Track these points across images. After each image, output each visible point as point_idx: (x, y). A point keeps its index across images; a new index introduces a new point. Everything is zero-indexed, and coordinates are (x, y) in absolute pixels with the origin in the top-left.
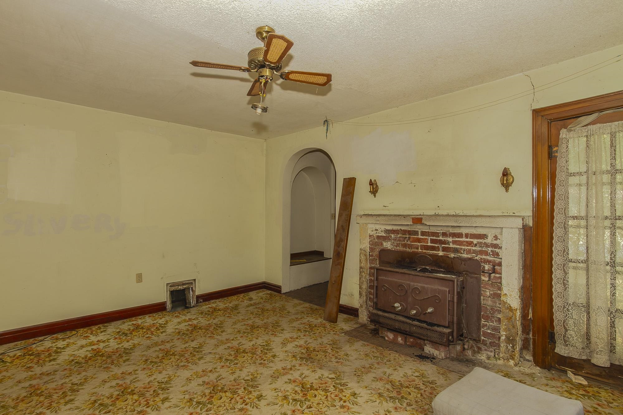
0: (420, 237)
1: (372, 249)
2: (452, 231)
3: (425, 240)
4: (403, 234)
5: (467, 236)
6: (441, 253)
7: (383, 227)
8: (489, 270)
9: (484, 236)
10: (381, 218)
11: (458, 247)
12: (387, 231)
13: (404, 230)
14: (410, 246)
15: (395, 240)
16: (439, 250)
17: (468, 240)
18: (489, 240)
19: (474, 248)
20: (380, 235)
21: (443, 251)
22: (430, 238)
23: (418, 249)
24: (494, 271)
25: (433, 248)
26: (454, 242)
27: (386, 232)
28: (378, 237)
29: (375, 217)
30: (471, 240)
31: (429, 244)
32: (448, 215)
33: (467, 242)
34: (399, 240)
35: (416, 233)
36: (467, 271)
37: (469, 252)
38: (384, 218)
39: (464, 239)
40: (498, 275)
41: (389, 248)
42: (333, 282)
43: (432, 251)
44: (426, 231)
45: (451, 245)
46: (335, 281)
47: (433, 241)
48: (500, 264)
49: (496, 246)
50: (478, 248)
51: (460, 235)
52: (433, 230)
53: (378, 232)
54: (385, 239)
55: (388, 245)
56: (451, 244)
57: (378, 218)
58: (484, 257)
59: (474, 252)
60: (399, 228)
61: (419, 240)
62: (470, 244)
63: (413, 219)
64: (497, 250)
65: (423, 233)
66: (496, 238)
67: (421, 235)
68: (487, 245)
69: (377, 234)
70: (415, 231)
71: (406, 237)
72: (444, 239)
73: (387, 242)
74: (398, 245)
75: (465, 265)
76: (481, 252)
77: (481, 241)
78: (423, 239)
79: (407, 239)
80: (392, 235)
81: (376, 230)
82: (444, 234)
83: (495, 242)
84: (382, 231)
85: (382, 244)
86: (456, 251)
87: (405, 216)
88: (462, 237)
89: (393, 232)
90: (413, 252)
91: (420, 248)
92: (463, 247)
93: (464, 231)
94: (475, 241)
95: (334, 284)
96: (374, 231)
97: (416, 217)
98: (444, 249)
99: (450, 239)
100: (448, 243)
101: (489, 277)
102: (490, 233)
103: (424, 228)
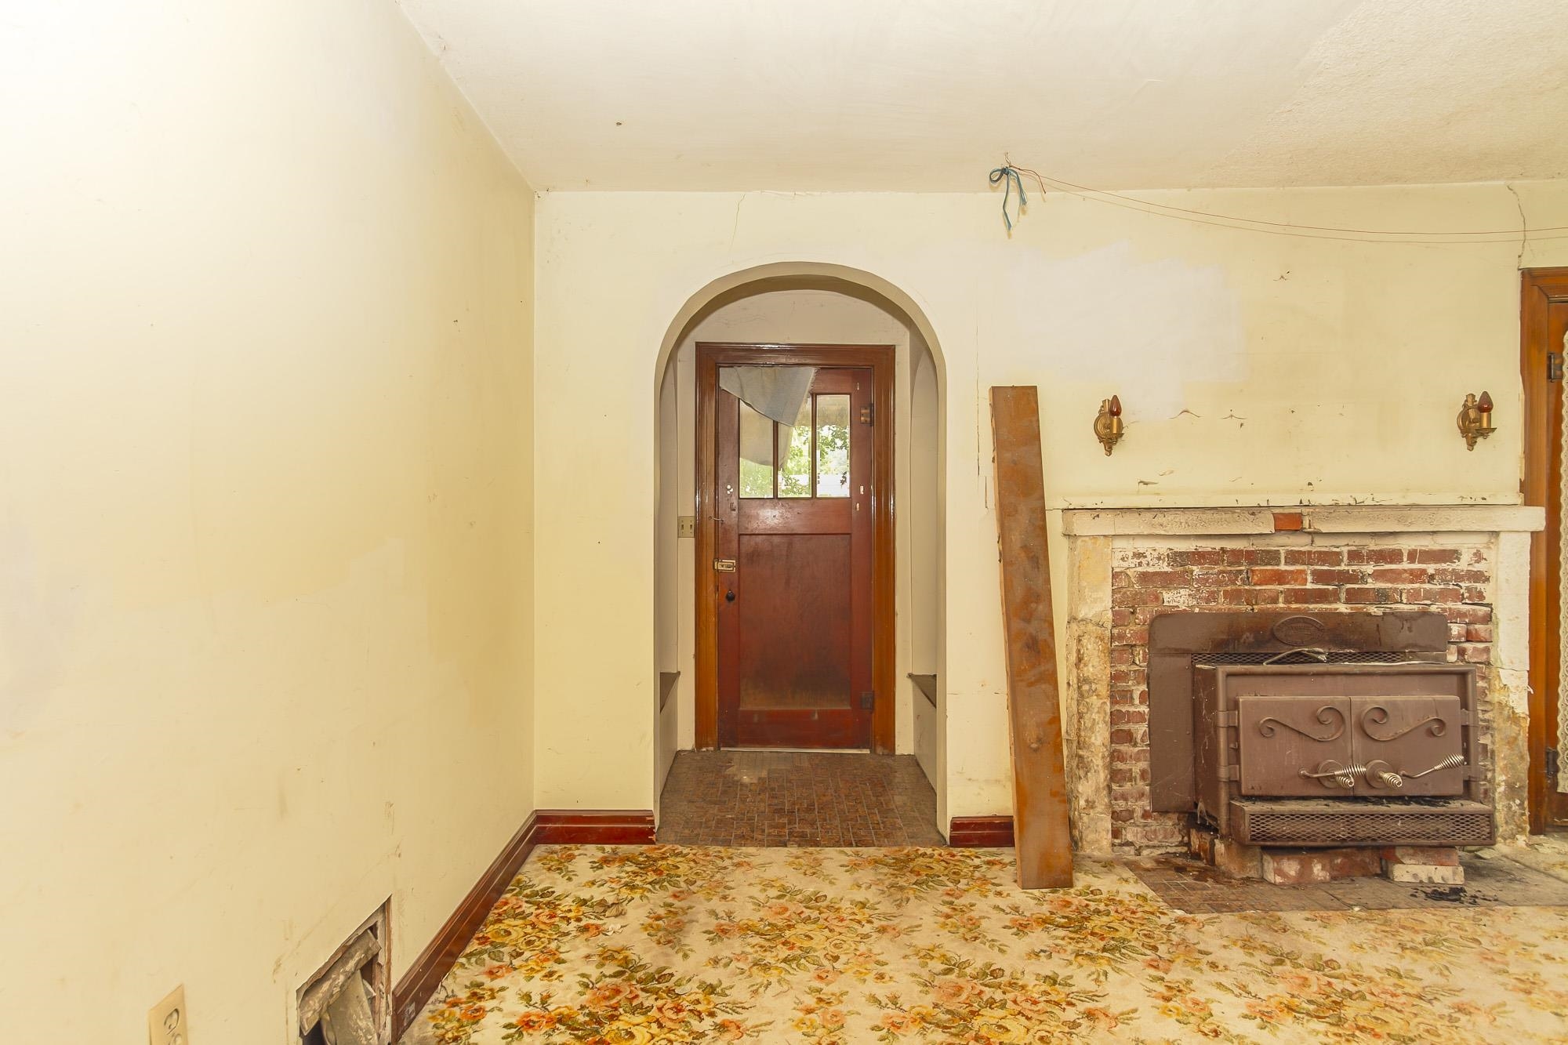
0: (1283, 567)
1: (1118, 619)
2: (1373, 545)
3: (1299, 576)
4: (1230, 564)
5: (1412, 555)
6: (1343, 608)
7: (1163, 547)
8: (1459, 636)
9: (1452, 555)
10: (1170, 517)
11: (1390, 585)
12: (1177, 557)
13: (1233, 551)
14: (1252, 598)
15: (1204, 581)
16: (1338, 600)
17: (1416, 566)
18: (1462, 565)
19: (1427, 586)
20: (1151, 570)
21: (1348, 601)
22: (1311, 567)
23: (1275, 601)
24: (1470, 637)
25: (1321, 596)
26: (1378, 575)
27: (1175, 561)
28: (1144, 577)
29: (1149, 515)
30: (1423, 566)
31: (1309, 586)
33: (1411, 572)
34: (1219, 583)
35: (1272, 557)
36: (1415, 646)
37: (1414, 596)
38: (1182, 517)
39: (1405, 565)
40: (1481, 646)
41: (1183, 607)
42: (1034, 746)
43: (1317, 602)
44: (1302, 549)
45: (1371, 584)
46: (1039, 740)
47: (1319, 577)
48: (1488, 619)
49: (1479, 577)
50: (1437, 587)
51: (1394, 556)
52: (1321, 545)
53: (1144, 561)
54: (1167, 580)
55: (1178, 599)
56: (1370, 580)
57: (1160, 519)
58: (1450, 605)
59: (1429, 595)
60: (1217, 545)
61: (1280, 578)
62: (1417, 576)
63: (1277, 518)
64: (1479, 586)
65: (1294, 557)
66: (1479, 557)
67: (1286, 563)
68: (1458, 576)
69: (1140, 569)
70: (1269, 552)
71: (1240, 572)
72: (1355, 568)
73: (1175, 588)
74: (1212, 597)
75: (1410, 629)
76: (1443, 595)
77: (1444, 566)
78: (1292, 572)
79: (1244, 575)
80: (1194, 568)
81: (1139, 555)
82: (1355, 556)
83: (1477, 567)
84: (1159, 559)
85: (1157, 598)
86: (1382, 597)
87: (1254, 511)
88: (1401, 561)
89: (1199, 557)
90: (1262, 612)
91: (1281, 600)
92: (1401, 586)
93: (1405, 545)
94: (1431, 568)
95: (1036, 750)
96: (1130, 560)
97: (1287, 511)
98: (1352, 597)
99: (1369, 568)
100: (1363, 578)
101: (1462, 652)
102: (1466, 547)
103: (1299, 543)
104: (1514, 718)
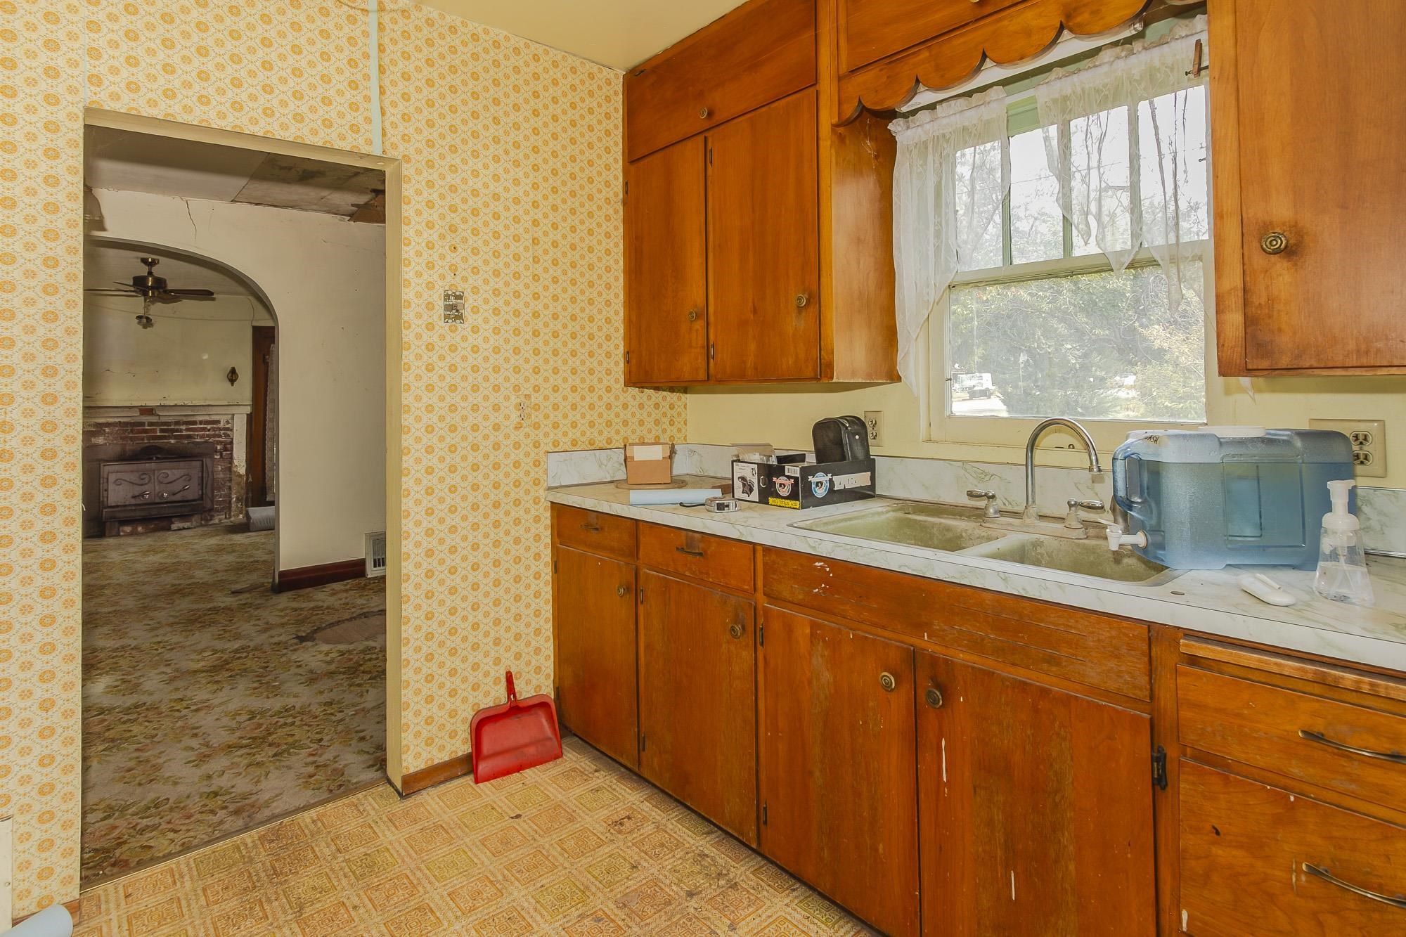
2: (185, 419)
3: (155, 431)
4: (124, 427)
5: (201, 423)
6: (172, 441)
7: (92, 421)
8: (221, 449)
9: (218, 422)
11: (192, 433)
13: (125, 422)
14: (133, 438)
15: (112, 434)
16: (170, 438)
17: (202, 426)
18: (221, 425)
19: (207, 433)
22: (159, 427)
23: (143, 439)
24: (226, 449)
25: (163, 437)
26: (187, 430)
27: (98, 426)
30: (205, 426)
31: (158, 434)
32: (176, 406)
33: (201, 428)
34: (118, 433)
35: (142, 424)
36: (202, 453)
37: (202, 436)
39: (198, 426)
40: (229, 452)
41: (101, 443)
43: (162, 439)
45: (184, 433)
47: (162, 431)
48: (232, 443)
49: (228, 429)
50: (211, 433)
51: (194, 423)
52: (163, 419)
54: (94, 433)
55: (98, 440)
56: (184, 431)
58: (217, 439)
59: (208, 436)
60: (117, 420)
61: (146, 431)
62: (204, 429)
63: (141, 410)
64: (228, 432)
65: (151, 424)
66: (228, 422)
67: (148, 426)
68: (220, 429)
70: (140, 422)
71: (128, 429)
72: (177, 427)
73: (98, 437)
74: (115, 438)
75: (198, 448)
76: (215, 436)
77: (214, 426)
78: (150, 429)
80: (107, 428)
82: (177, 423)
83: (227, 426)
84: (90, 425)
86: (189, 437)
87: (130, 408)
88: (196, 424)
89: (109, 424)
90: (137, 444)
91: (146, 438)
92: (196, 433)
93: (199, 418)
94: (209, 427)
97: (145, 408)
98: (176, 437)
99: (183, 427)
100: (181, 431)
101: (221, 455)
102: (223, 419)
103: (153, 419)
104: (240, 476)
